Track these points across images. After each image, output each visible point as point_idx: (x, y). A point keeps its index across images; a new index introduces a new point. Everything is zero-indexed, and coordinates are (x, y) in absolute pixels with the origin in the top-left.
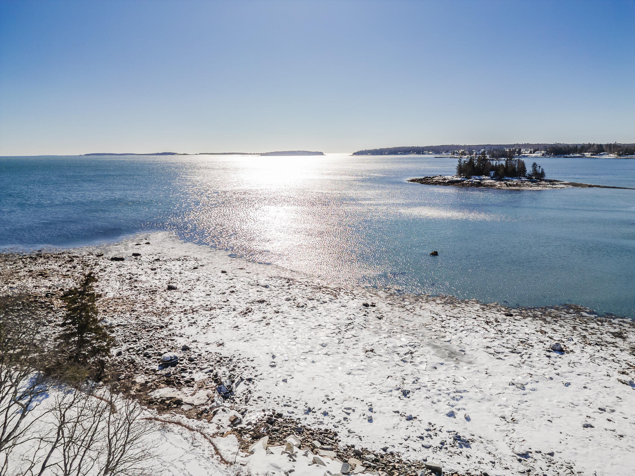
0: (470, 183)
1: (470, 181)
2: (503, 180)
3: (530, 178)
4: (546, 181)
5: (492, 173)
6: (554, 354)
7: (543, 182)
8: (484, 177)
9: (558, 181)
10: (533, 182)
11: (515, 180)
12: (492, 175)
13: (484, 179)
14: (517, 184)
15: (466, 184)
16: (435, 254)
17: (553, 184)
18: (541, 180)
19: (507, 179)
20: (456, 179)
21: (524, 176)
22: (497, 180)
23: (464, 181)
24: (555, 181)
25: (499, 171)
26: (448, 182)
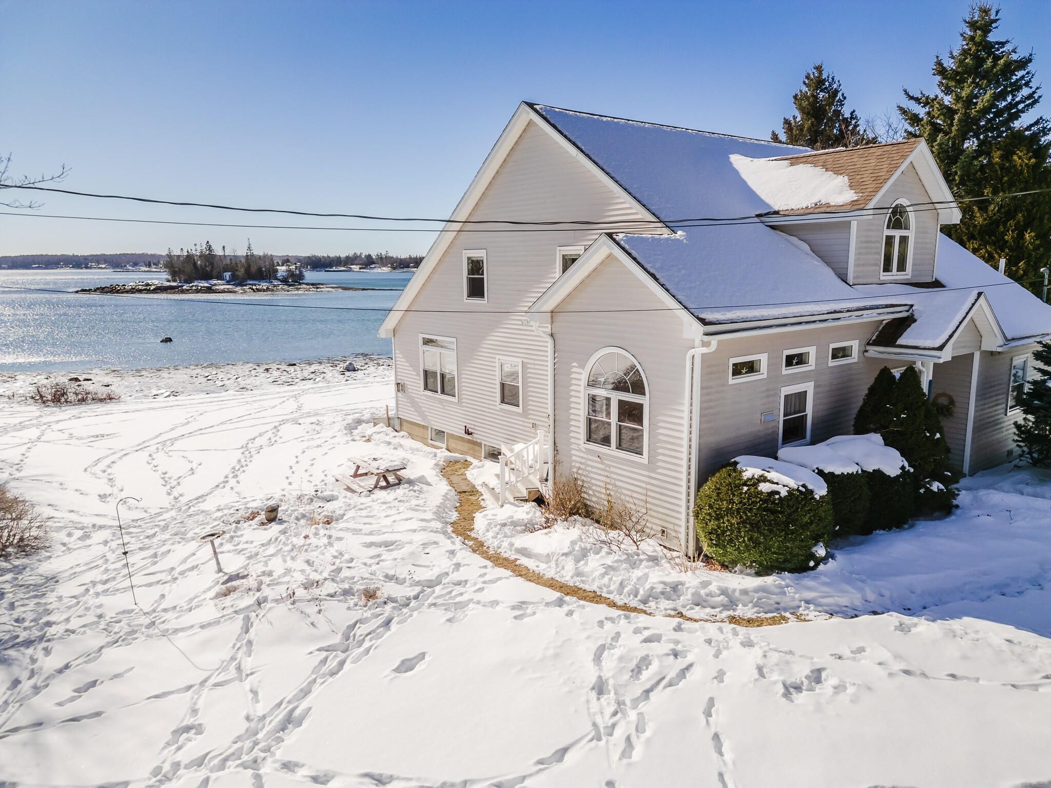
0: (194, 288)
1: (193, 286)
2: (246, 285)
3: (285, 281)
4: (308, 284)
5: (227, 275)
6: (347, 373)
7: (304, 286)
8: (214, 282)
9: (322, 284)
10: (290, 285)
11: (262, 284)
12: (228, 278)
13: (215, 285)
14: (268, 288)
15: (188, 290)
16: (168, 340)
17: (317, 288)
18: (300, 284)
19: (251, 282)
20: (168, 284)
21: (276, 279)
22: (237, 285)
23: (182, 286)
24: (319, 284)
25: (237, 270)
26: (154, 290)
